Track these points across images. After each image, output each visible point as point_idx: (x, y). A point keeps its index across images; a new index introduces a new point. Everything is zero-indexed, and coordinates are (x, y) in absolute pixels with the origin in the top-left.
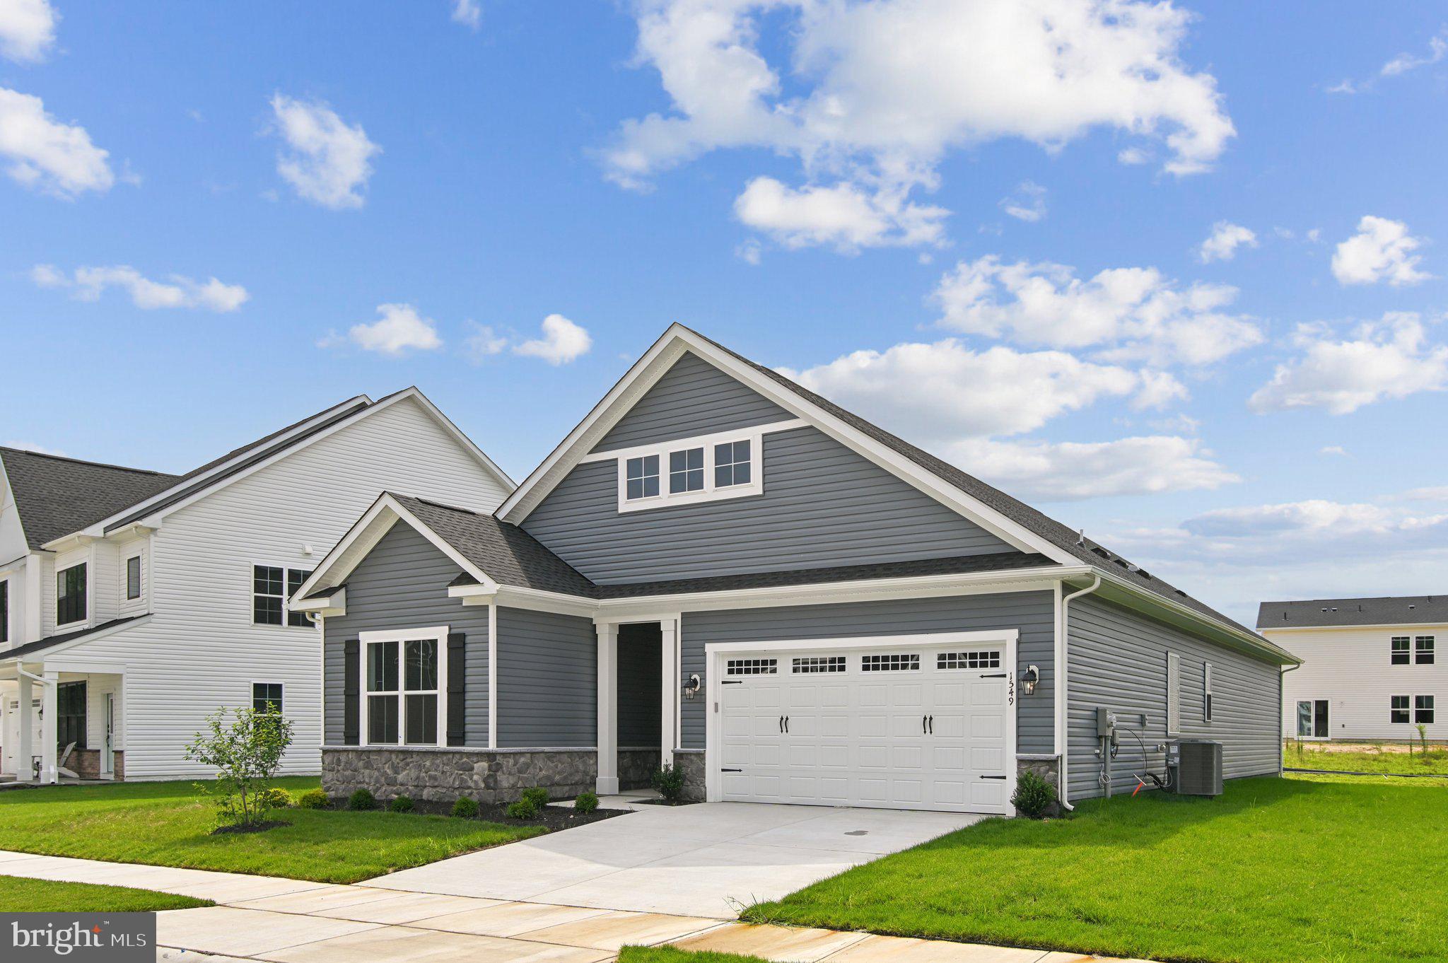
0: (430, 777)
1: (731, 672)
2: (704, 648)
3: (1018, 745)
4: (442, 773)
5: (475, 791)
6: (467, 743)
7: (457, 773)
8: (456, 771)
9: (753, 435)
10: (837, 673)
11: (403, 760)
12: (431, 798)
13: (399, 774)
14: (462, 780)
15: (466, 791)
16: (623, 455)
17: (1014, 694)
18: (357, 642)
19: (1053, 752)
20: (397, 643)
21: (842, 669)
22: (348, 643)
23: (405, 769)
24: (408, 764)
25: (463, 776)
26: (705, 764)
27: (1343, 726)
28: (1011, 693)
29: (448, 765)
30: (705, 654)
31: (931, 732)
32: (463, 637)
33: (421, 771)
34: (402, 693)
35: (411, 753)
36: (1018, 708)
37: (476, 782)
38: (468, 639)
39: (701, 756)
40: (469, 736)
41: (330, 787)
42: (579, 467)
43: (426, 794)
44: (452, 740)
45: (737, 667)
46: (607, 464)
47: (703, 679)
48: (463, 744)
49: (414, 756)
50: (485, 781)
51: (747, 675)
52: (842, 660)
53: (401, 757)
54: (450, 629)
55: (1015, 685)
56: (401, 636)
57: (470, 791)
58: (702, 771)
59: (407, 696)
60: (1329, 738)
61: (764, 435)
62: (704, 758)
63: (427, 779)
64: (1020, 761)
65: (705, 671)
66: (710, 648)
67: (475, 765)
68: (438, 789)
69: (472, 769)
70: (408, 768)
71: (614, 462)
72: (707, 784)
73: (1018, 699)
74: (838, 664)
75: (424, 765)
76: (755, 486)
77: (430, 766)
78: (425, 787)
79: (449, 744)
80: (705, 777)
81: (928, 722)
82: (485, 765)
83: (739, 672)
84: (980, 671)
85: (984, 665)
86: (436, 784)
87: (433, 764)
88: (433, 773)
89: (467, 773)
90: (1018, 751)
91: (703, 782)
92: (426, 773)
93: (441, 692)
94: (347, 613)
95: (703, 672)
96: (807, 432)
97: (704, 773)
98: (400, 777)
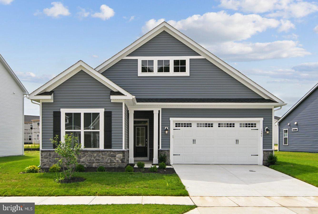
0: (96, 159)
1: (176, 126)
2: (169, 119)
3: (263, 147)
4: (102, 158)
5: (116, 164)
6: (112, 148)
7: (109, 158)
8: (108, 157)
9: (187, 58)
10: (210, 128)
11: (83, 154)
12: (97, 167)
13: (81, 159)
14: (111, 160)
15: (113, 164)
16: (140, 59)
17: (262, 134)
18: (60, 112)
19: (272, 149)
20: (80, 113)
21: (212, 126)
22: (54, 112)
23: (84, 157)
24: (85, 155)
25: (111, 159)
26: (170, 153)
28: (261, 134)
29: (105, 155)
30: (170, 121)
31: (238, 144)
32: (110, 112)
33: (92, 157)
34: (82, 131)
35: (87, 151)
36: (263, 138)
37: (117, 161)
38: (113, 113)
39: (169, 151)
40: (113, 145)
41: (46, 164)
42: (122, 60)
43: (94, 165)
44: (105, 147)
45: (178, 125)
46: (135, 60)
47: (169, 128)
48: (111, 148)
49: (88, 152)
50: (121, 160)
51: (182, 127)
52: (212, 124)
53: (83, 153)
54: (105, 109)
55: (262, 132)
56: (82, 111)
57: (114, 164)
58: (169, 155)
59: (85, 132)
61: (190, 59)
62: (169, 152)
63: (95, 160)
64: (264, 151)
65: (170, 126)
66: (171, 119)
67: (117, 155)
68: (100, 163)
69: (116, 156)
70: (85, 156)
71: (137, 60)
72: (171, 159)
73: (263, 135)
74: (210, 125)
75: (93, 156)
76: (187, 73)
77: (96, 156)
78: (94, 163)
79: (105, 148)
80: (170, 157)
81: (237, 141)
82: (121, 155)
83: (179, 126)
84: (251, 128)
85: (252, 127)
86: (99, 162)
87: (97, 155)
88: (97, 158)
89: (113, 158)
90: (263, 148)
91: (169, 159)
92: (94, 158)
93: (102, 130)
94: (54, 101)
95: (169, 126)
96: (204, 60)
97: (170, 156)
98: (82, 160)
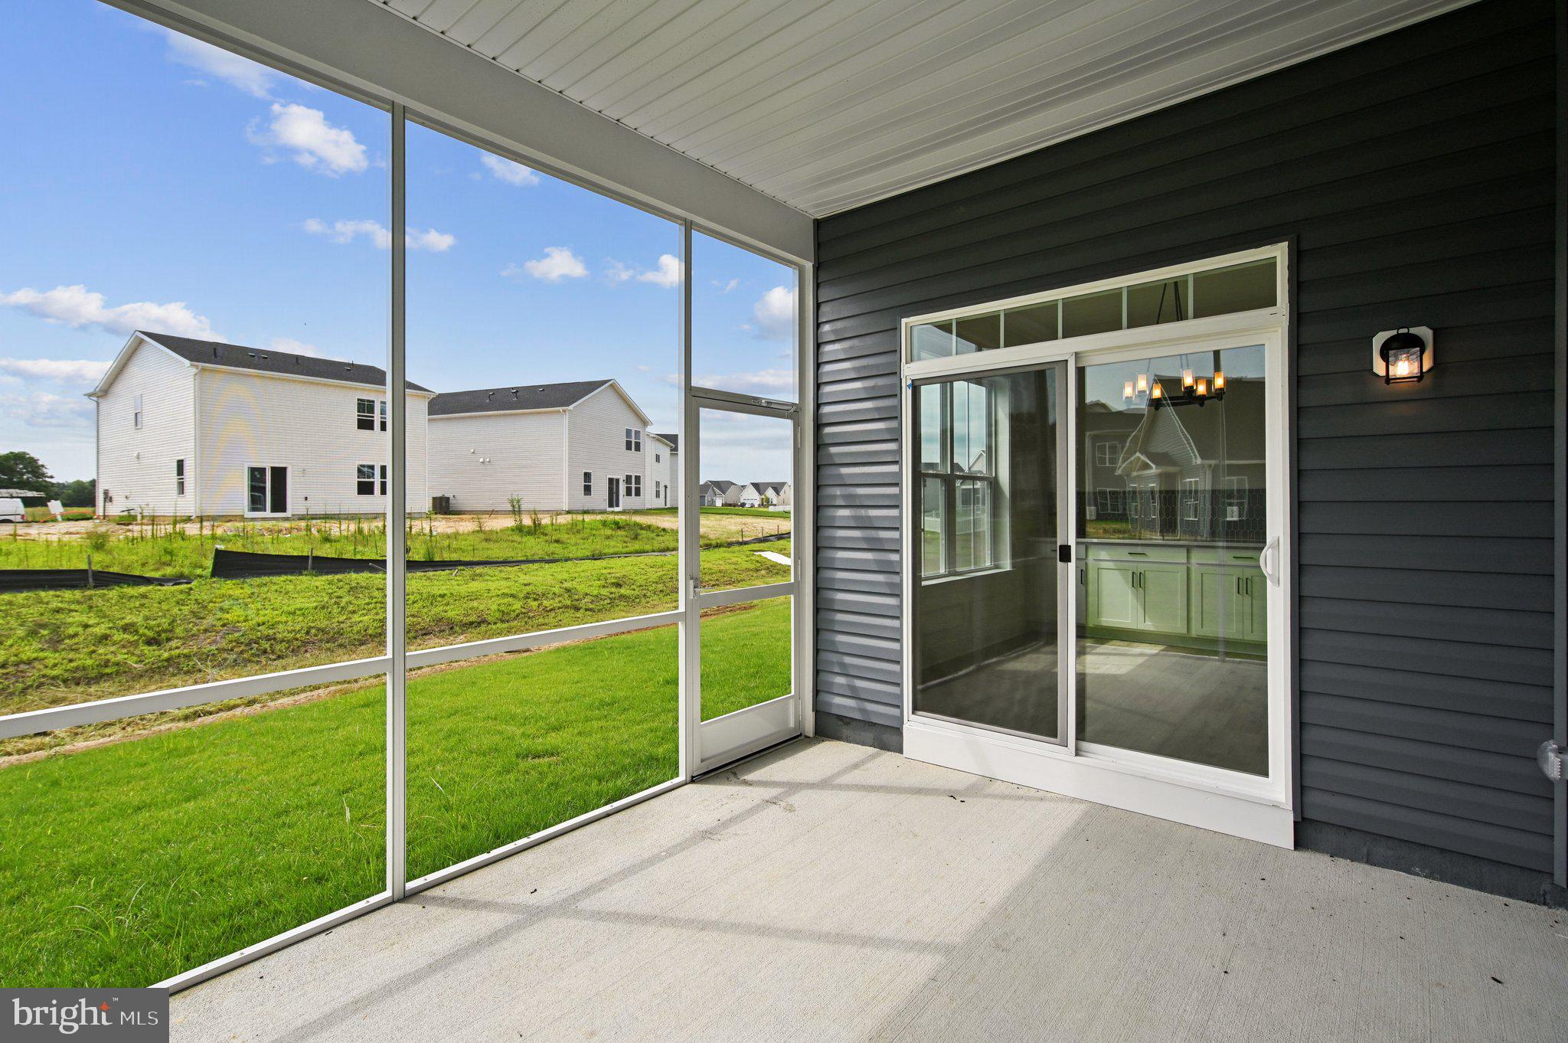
27: (306, 498)
60: (288, 514)
